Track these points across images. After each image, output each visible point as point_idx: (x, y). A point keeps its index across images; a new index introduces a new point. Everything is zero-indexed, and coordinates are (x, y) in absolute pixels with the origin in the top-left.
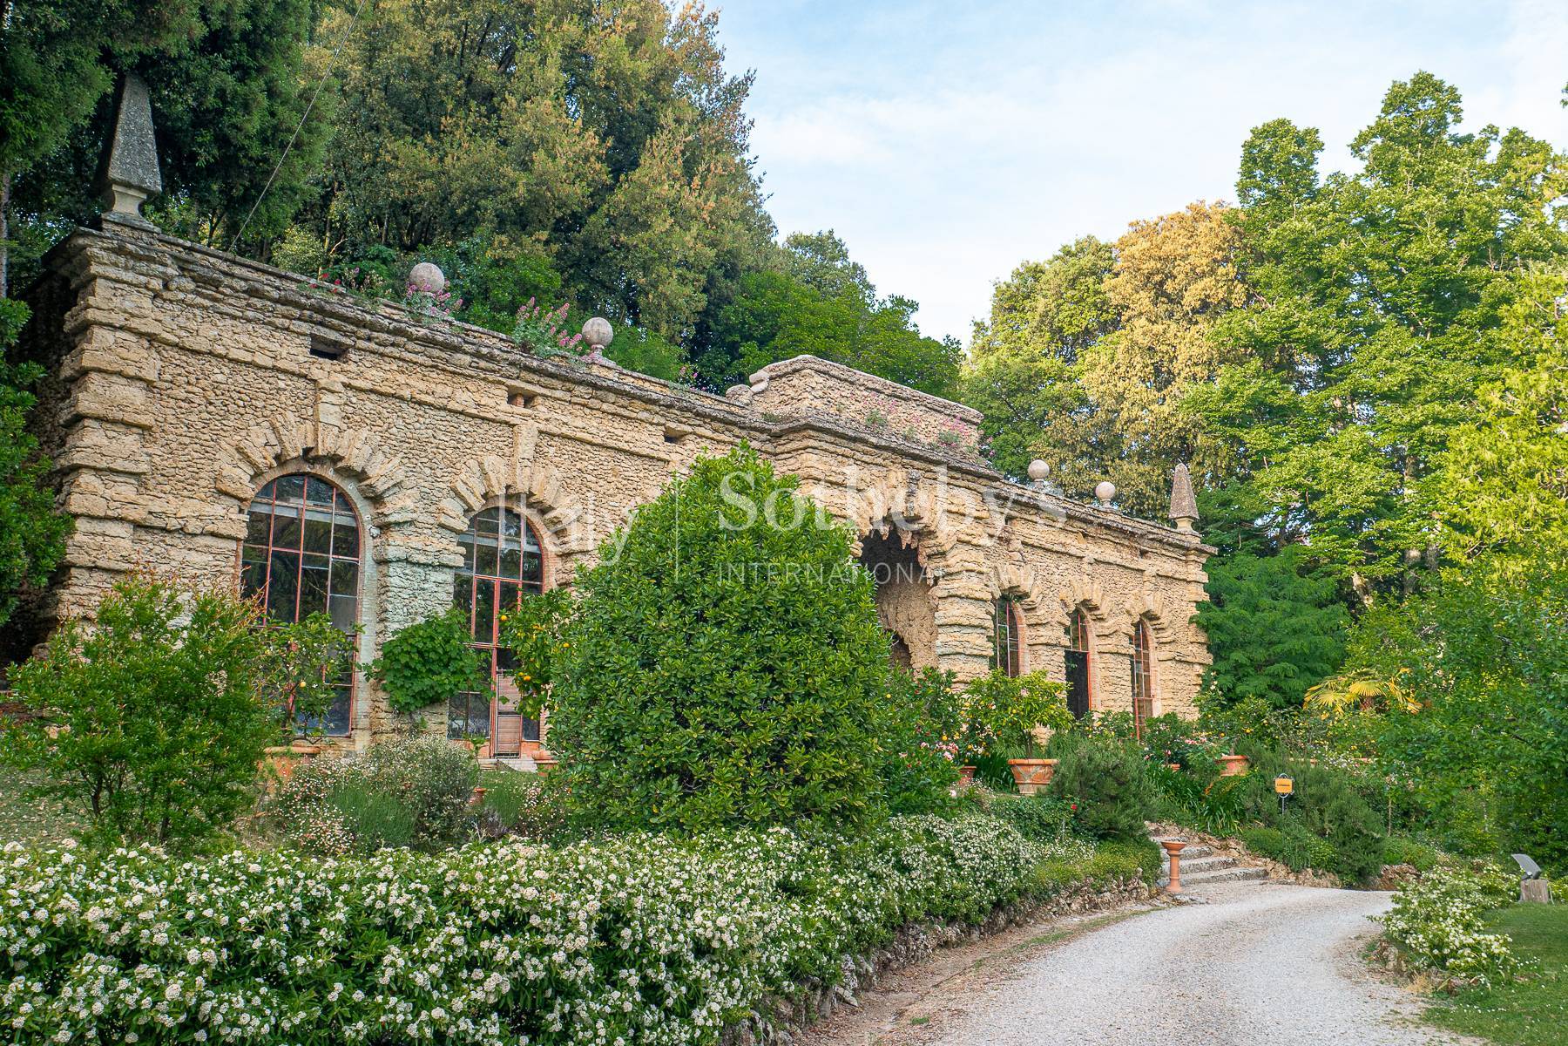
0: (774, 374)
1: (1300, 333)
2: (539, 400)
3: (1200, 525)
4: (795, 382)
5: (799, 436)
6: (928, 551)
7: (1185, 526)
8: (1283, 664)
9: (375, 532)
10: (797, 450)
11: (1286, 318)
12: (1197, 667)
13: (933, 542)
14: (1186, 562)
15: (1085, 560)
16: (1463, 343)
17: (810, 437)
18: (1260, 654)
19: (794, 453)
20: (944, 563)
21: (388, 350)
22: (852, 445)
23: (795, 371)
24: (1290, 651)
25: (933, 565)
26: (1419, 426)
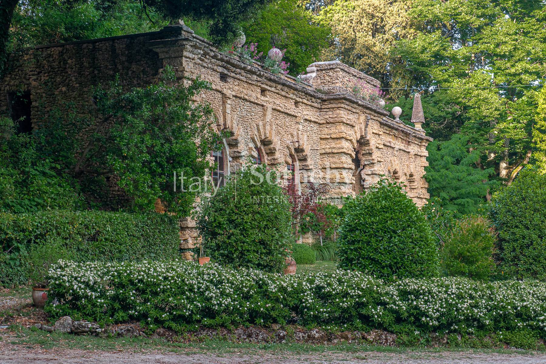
0: (319, 68)
1: (462, 19)
2: (267, 93)
3: (425, 125)
4: (331, 74)
5: (337, 102)
6: (364, 152)
7: (418, 127)
8: (467, 199)
9: (231, 159)
10: (333, 108)
11: (454, 9)
12: (424, 200)
13: (367, 148)
14: (420, 146)
15: (396, 149)
16: (536, 30)
17: (343, 103)
18: (454, 194)
19: (331, 109)
20: (371, 158)
21: (238, 76)
22: (352, 105)
23: (331, 69)
24: (469, 193)
25: (364, 159)
26: (520, 74)
